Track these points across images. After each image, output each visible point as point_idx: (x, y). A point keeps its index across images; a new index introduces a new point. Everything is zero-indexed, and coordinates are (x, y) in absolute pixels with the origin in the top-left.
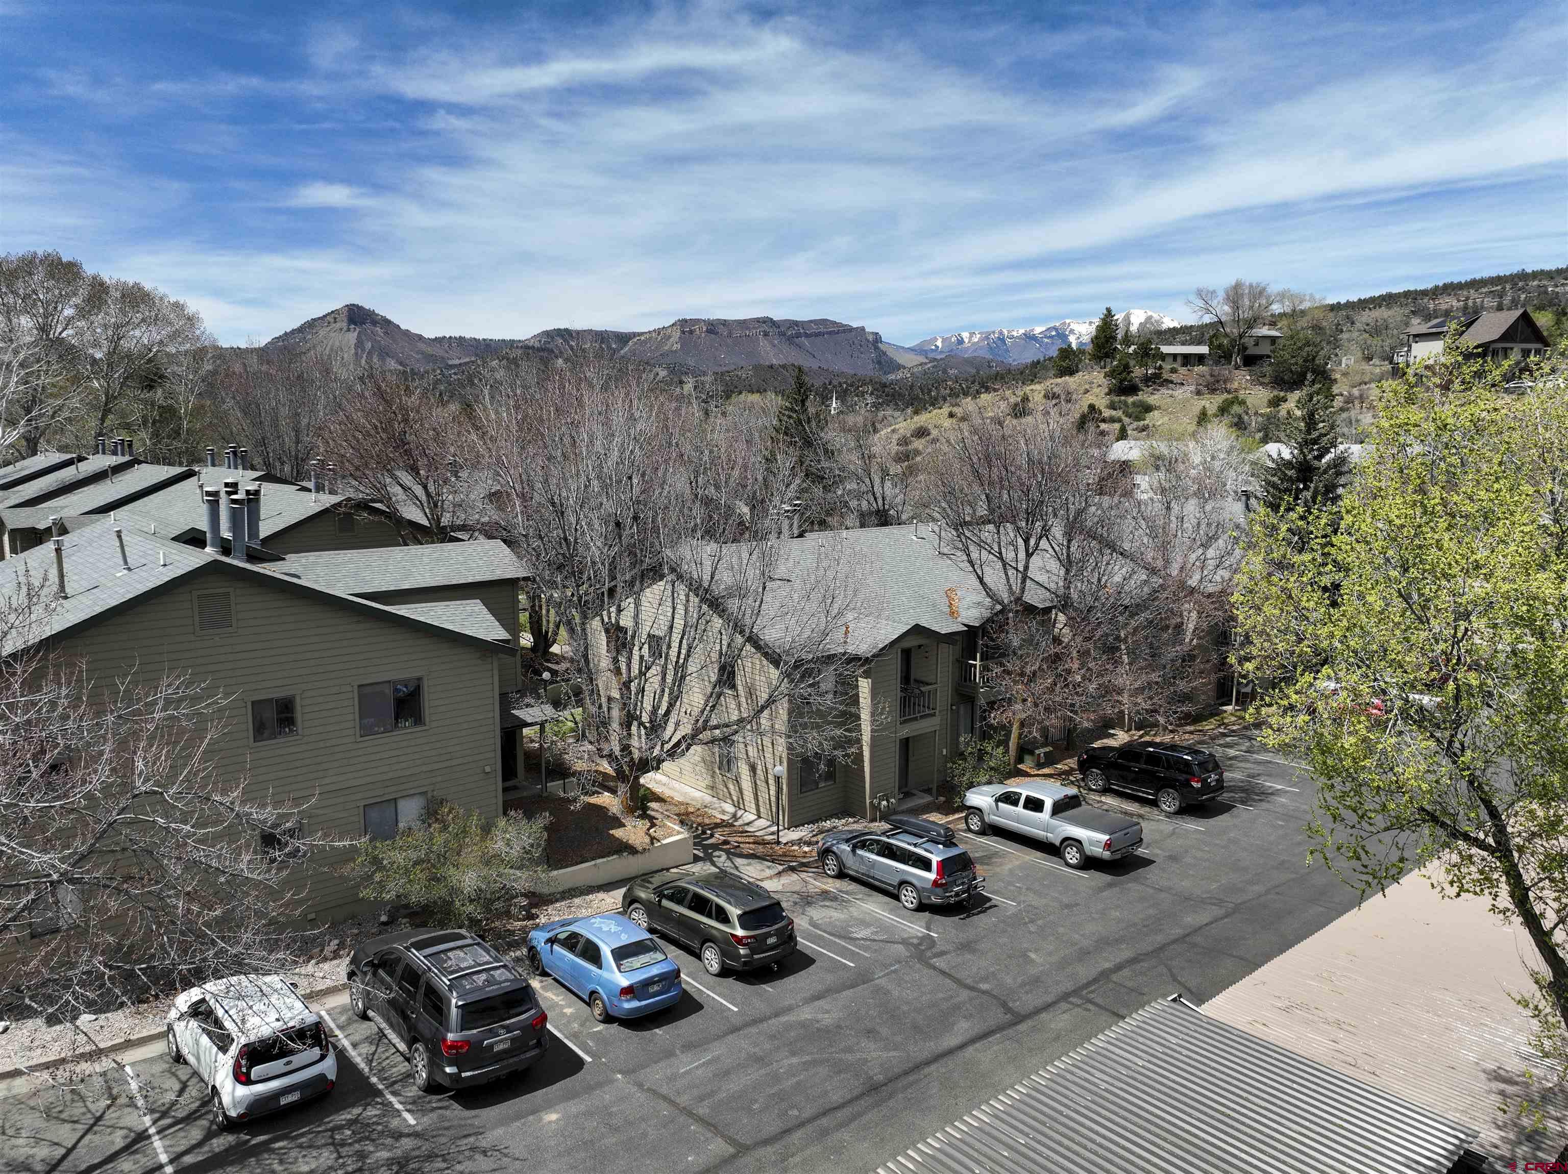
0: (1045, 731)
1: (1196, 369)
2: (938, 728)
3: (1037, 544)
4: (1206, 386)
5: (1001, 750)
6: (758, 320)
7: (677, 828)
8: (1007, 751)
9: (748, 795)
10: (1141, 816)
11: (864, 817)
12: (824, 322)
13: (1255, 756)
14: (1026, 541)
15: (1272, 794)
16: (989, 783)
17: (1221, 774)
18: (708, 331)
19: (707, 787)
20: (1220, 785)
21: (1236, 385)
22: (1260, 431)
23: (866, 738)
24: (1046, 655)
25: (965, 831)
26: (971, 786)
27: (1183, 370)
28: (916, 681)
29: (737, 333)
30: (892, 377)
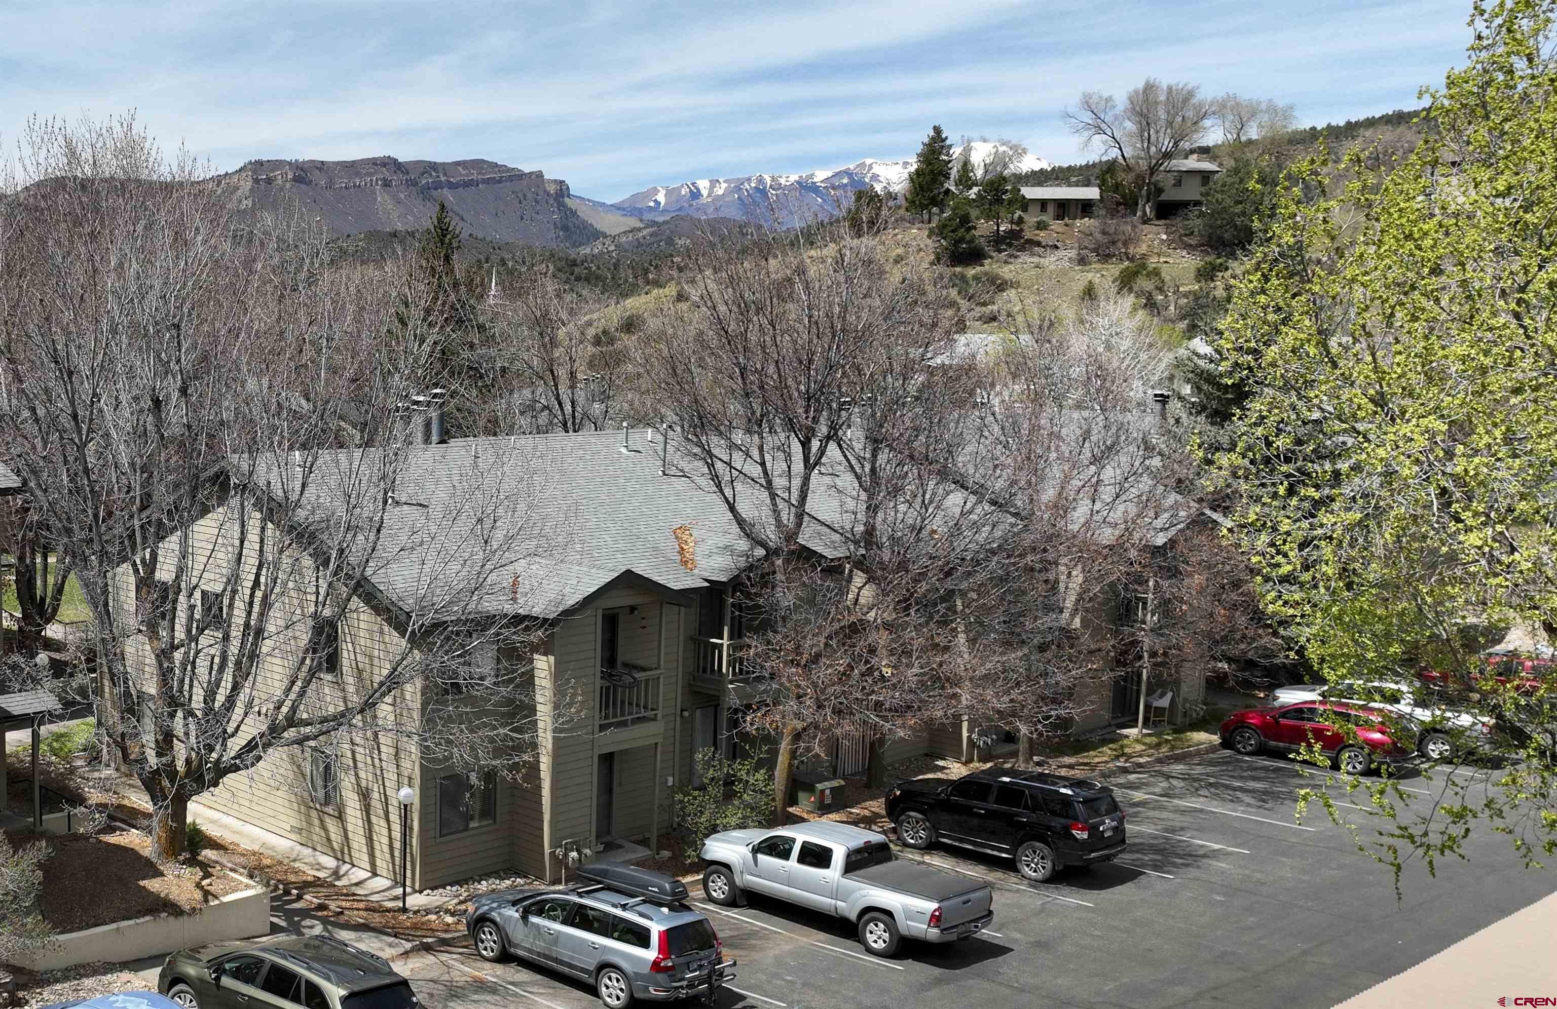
0: (833, 746)
1: (1078, 223)
2: (659, 740)
3: (822, 451)
4: (1095, 250)
5: (761, 775)
6: (373, 162)
7: (246, 880)
8: (771, 777)
9: (358, 841)
10: (986, 885)
11: (540, 877)
12: (478, 164)
13: (1176, 801)
14: (805, 445)
15: (1204, 856)
16: (742, 826)
17: (1121, 820)
18: (297, 180)
19: (294, 829)
20: (1119, 837)
21: (1143, 248)
22: (1183, 318)
23: (546, 739)
24: (836, 626)
25: (703, 901)
26: (713, 830)
27: (1057, 225)
28: (626, 665)
29: (341, 183)
30: (586, 250)
